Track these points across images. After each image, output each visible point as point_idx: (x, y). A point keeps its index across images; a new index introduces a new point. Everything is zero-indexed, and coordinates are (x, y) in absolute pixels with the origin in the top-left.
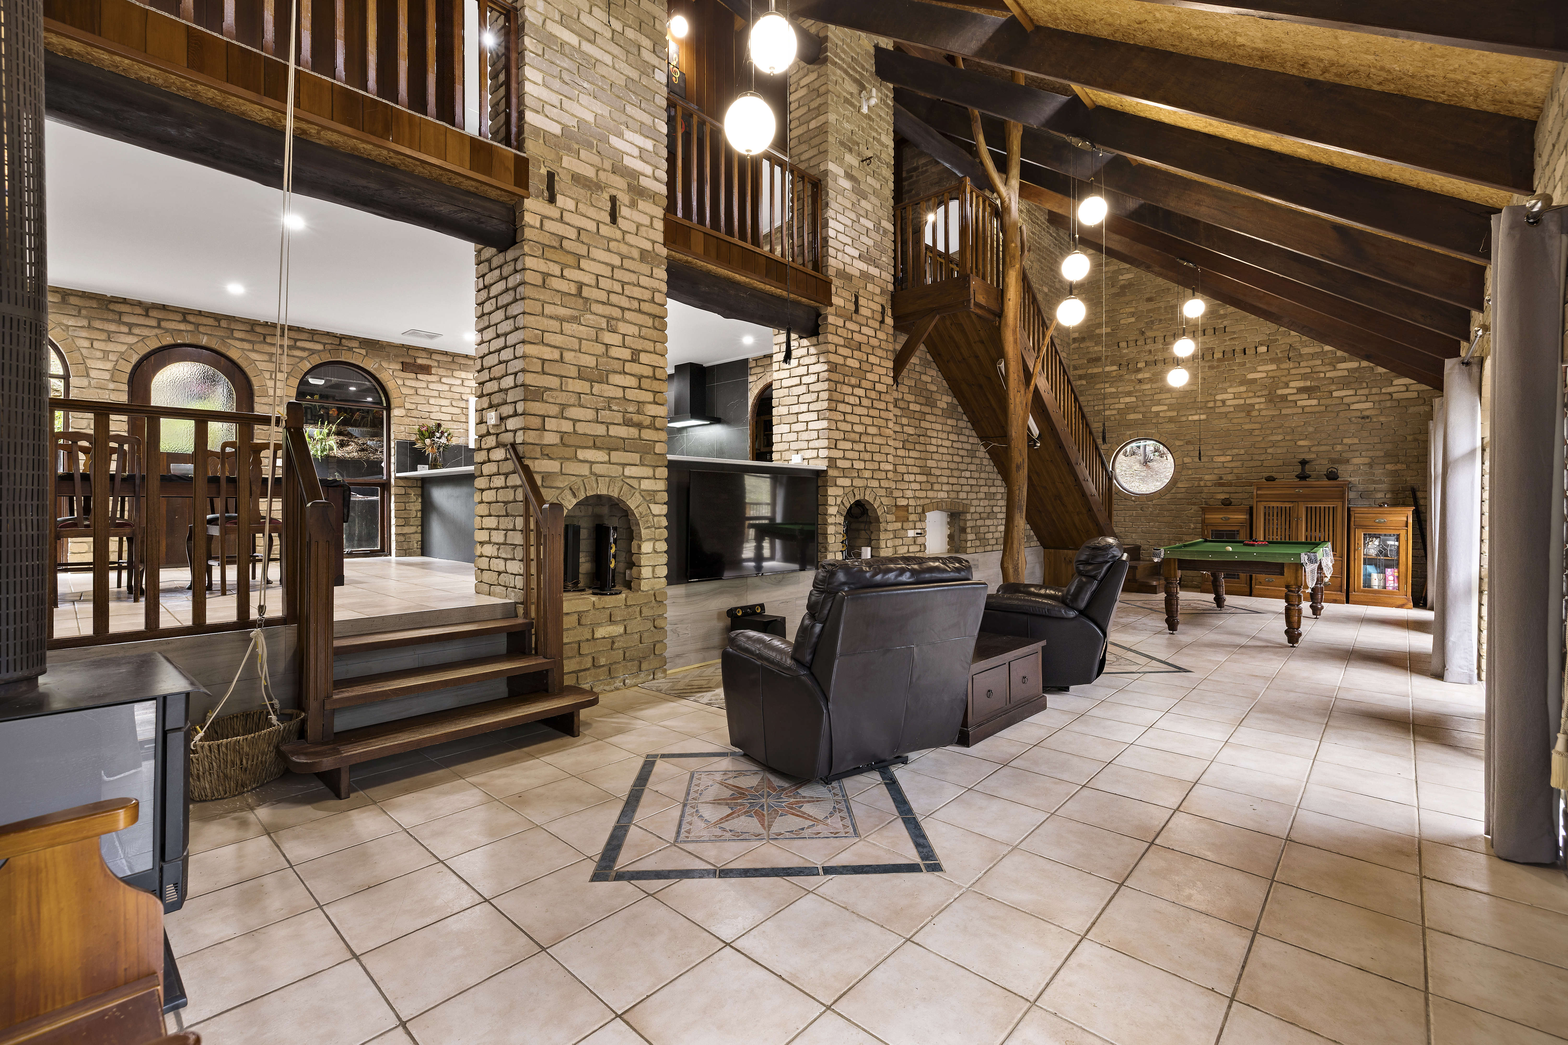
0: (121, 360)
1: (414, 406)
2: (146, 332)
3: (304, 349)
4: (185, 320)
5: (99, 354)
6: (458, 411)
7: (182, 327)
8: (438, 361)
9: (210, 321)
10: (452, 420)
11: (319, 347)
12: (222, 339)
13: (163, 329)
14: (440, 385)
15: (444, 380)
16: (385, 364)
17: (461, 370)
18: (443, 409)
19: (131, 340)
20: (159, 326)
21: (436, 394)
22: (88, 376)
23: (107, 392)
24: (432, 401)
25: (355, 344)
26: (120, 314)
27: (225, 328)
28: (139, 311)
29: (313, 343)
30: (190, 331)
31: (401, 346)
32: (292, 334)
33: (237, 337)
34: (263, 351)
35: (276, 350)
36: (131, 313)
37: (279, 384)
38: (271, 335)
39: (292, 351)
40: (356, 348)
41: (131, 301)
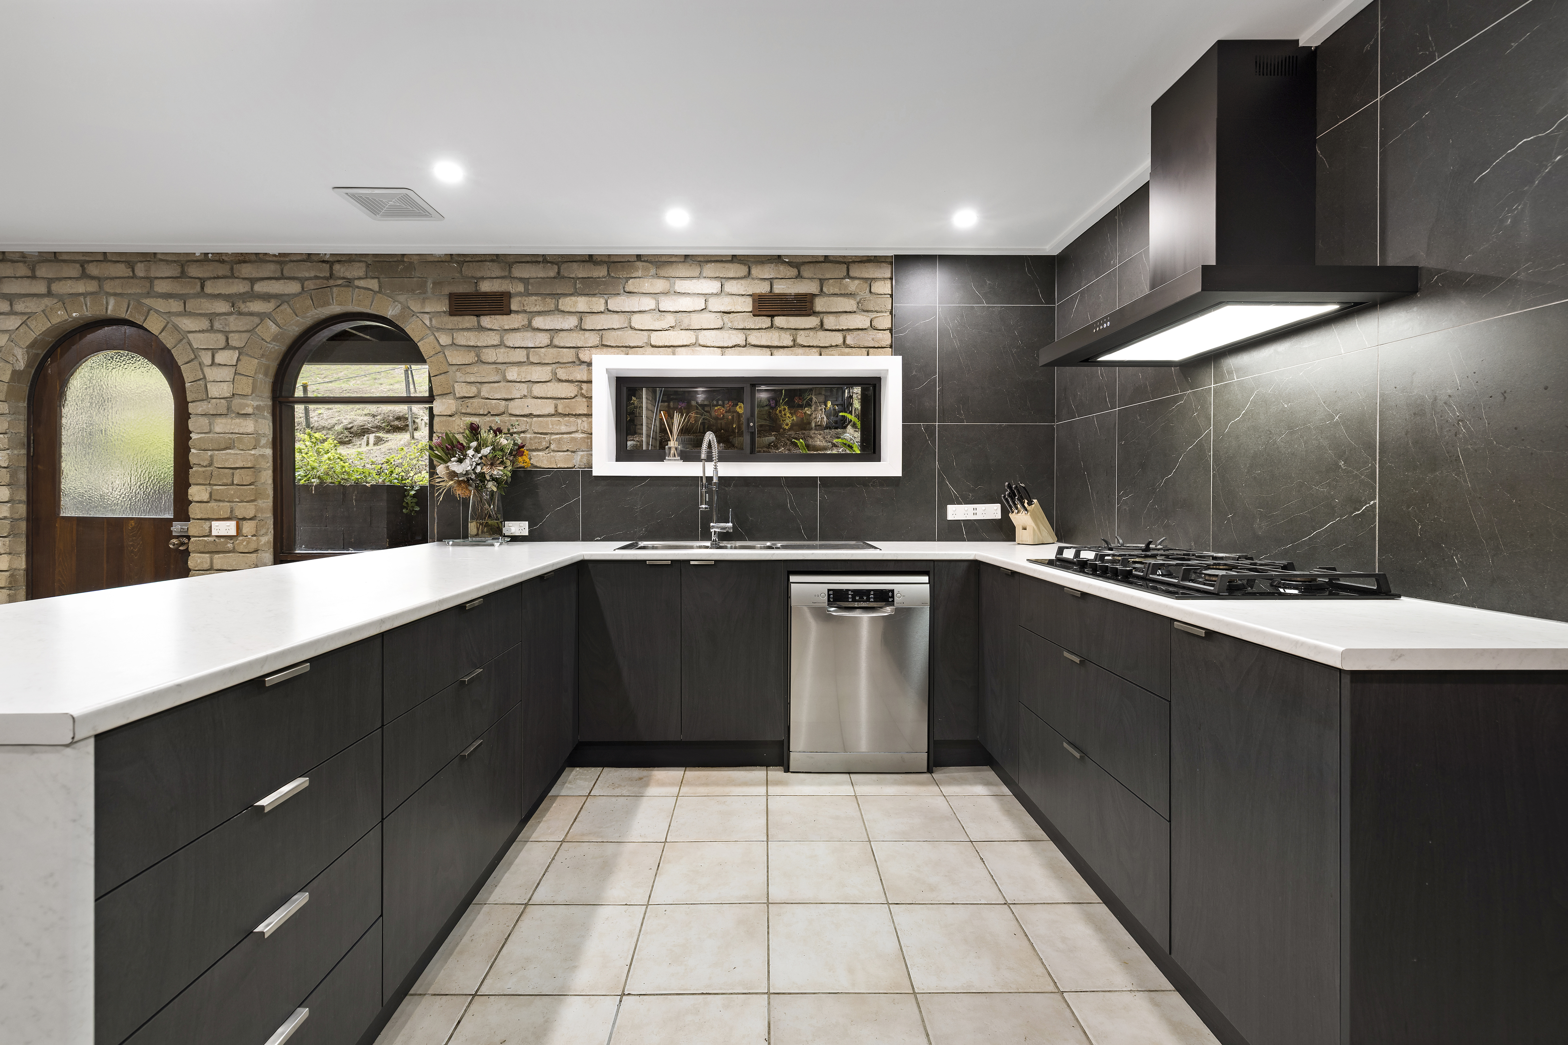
1: (472, 390)
2: (31, 306)
3: (266, 297)
4: (85, 276)
6: (568, 390)
7: (80, 287)
8: (525, 281)
9: (121, 270)
10: (557, 414)
11: (291, 288)
12: (137, 299)
13: (56, 296)
14: (529, 334)
15: (538, 322)
16: (415, 307)
17: (576, 293)
18: (538, 390)
19: (13, 323)
20: (49, 294)
21: (520, 356)
24: (512, 374)
25: (357, 271)
27: (142, 278)
28: (22, 270)
29: (282, 281)
30: (92, 293)
31: (448, 259)
32: (247, 270)
33: (160, 291)
34: (201, 312)
35: (222, 307)
36: (13, 275)
37: (226, 374)
38: (214, 278)
39: (248, 304)
40: (360, 278)
41: (12, 255)
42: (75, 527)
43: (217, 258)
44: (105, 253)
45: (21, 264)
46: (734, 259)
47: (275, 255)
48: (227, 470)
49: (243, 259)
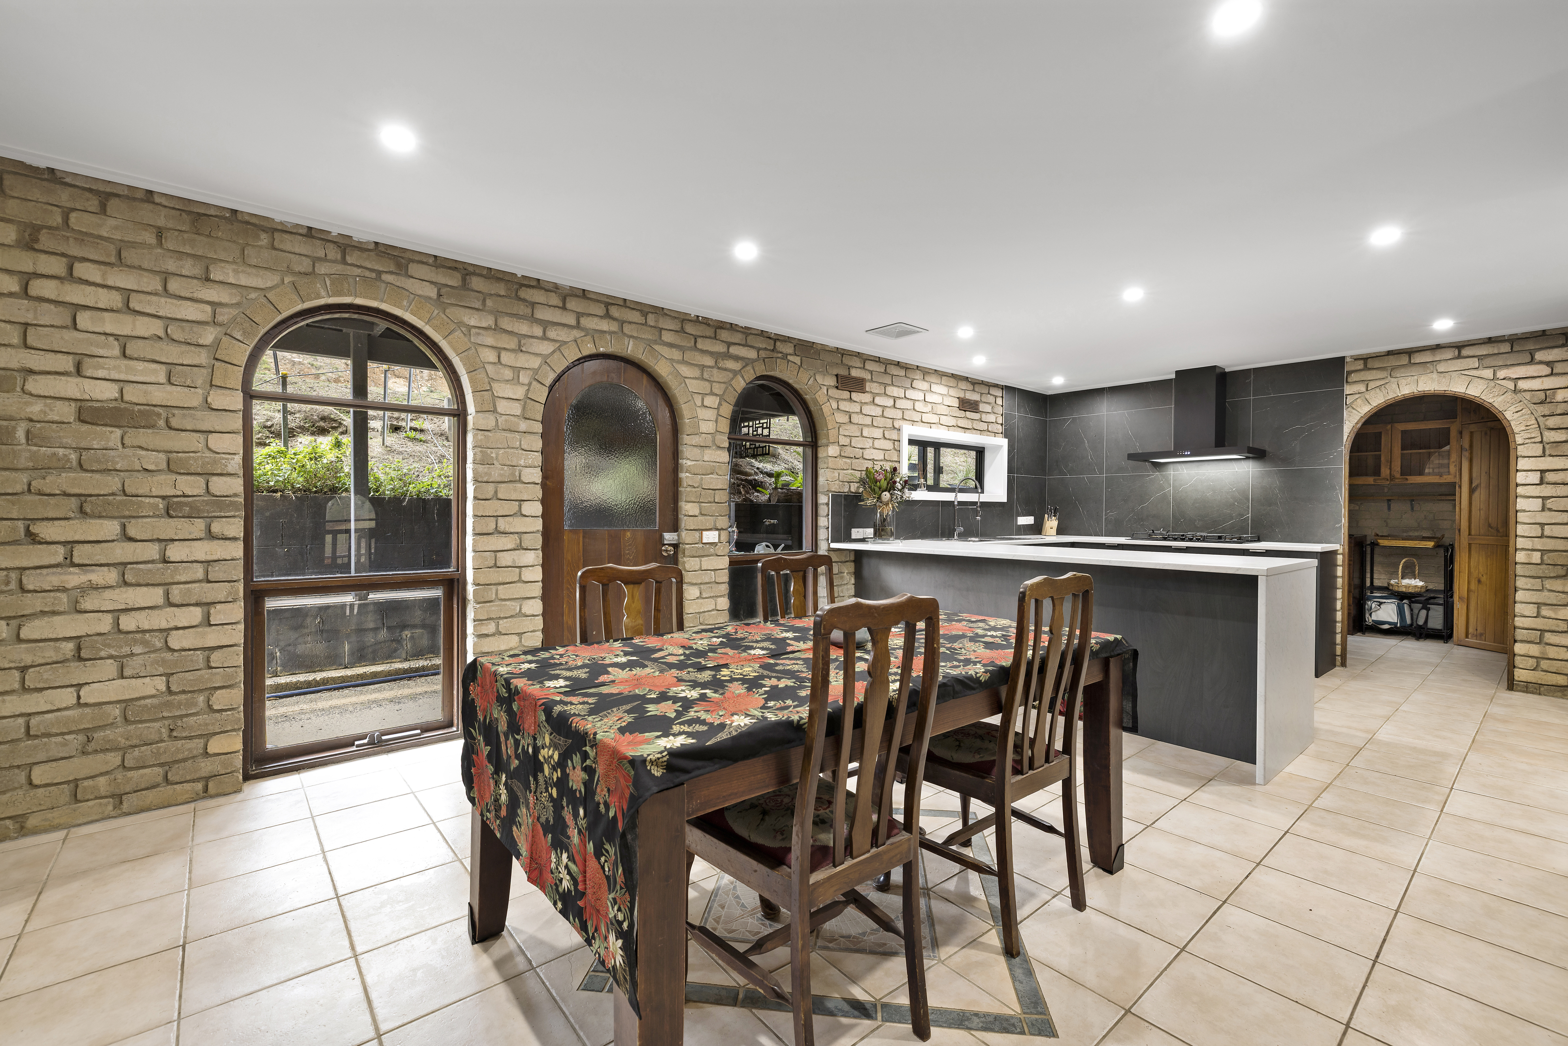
0: (534, 383)
1: (848, 441)
2: (562, 334)
3: (737, 358)
4: (607, 316)
5: (508, 374)
6: (889, 445)
7: (604, 325)
8: (871, 372)
9: (636, 317)
10: (885, 460)
11: (752, 354)
12: (649, 344)
13: (583, 329)
14: (873, 407)
15: (877, 399)
16: (819, 379)
17: (892, 384)
18: (875, 444)
19: (546, 348)
20: (578, 326)
21: (869, 420)
22: (495, 411)
23: (517, 436)
24: (865, 432)
25: (788, 349)
26: (533, 305)
27: (652, 327)
28: (555, 300)
29: (746, 348)
30: (614, 332)
31: (836, 350)
32: (724, 335)
33: (666, 340)
34: (694, 362)
35: (709, 361)
36: (546, 303)
37: (710, 414)
38: (703, 337)
39: (725, 361)
40: (790, 355)
41: (546, 284)
42: (581, 539)
43: (705, 321)
44: (625, 300)
45: (553, 294)
46: (953, 376)
47: (742, 327)
48: (711, 491)
49: (721, 326)
